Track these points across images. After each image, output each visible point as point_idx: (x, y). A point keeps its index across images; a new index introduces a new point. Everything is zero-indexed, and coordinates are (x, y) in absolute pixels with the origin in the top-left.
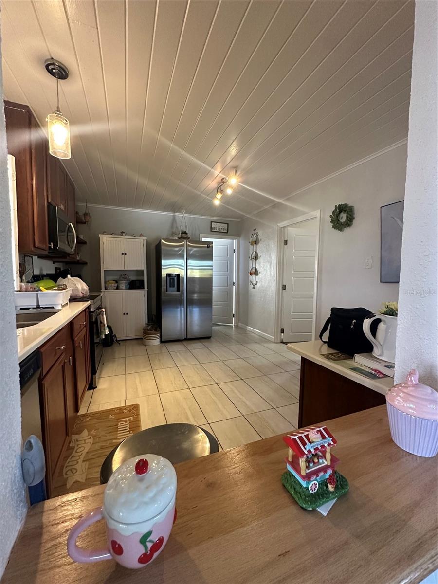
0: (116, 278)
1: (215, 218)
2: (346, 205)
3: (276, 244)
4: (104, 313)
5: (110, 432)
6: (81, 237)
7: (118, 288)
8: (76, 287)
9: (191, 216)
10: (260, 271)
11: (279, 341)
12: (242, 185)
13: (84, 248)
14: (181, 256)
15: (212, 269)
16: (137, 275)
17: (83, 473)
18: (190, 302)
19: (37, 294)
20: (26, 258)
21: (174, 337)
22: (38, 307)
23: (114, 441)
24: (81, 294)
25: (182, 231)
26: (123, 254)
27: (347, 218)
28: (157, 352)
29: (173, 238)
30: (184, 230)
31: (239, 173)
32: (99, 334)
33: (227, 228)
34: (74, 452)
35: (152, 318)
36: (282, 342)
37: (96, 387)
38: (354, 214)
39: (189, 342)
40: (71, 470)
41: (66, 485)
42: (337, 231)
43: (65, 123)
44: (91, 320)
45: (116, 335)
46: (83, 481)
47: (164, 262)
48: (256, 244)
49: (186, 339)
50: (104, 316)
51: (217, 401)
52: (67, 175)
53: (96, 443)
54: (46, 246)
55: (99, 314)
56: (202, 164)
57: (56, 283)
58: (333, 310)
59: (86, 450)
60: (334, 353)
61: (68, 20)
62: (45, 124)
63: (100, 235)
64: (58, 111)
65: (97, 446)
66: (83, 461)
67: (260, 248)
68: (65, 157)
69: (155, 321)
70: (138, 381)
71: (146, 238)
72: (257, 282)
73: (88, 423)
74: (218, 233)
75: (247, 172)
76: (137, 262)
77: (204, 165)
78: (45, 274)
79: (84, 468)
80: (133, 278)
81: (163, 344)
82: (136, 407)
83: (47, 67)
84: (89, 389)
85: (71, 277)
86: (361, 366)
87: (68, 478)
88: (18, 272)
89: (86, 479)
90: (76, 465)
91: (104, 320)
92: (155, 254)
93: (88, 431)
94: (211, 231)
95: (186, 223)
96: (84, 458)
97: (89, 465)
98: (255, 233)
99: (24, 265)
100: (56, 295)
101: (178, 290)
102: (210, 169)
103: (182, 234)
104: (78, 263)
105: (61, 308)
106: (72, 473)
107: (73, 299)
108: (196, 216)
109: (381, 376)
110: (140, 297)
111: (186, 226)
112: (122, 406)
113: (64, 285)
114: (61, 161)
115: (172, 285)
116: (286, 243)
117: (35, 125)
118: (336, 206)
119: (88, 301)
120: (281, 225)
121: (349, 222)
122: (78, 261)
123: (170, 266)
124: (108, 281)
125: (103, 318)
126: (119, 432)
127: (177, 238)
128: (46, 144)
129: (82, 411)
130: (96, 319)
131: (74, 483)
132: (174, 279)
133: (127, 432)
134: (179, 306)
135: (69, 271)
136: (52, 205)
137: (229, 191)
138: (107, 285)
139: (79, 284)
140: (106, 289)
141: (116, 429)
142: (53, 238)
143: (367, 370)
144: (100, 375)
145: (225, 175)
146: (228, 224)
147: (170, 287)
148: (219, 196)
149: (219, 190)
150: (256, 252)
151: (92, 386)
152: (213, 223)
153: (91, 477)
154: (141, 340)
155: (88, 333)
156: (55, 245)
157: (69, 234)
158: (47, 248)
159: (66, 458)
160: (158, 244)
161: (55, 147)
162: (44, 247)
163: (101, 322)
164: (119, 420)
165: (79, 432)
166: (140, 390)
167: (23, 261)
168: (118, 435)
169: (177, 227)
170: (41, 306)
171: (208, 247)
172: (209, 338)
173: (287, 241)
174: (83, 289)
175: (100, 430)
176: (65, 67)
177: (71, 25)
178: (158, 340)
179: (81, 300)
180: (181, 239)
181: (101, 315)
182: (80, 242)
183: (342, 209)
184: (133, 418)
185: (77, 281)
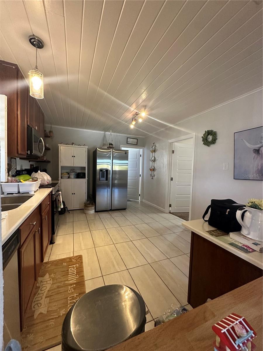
0: (68, 171)
1: (129, 135)
2: (212, 131)
3: (167, 153)
4: (61, 195)
5: (64, 276)
6: (47, 145)
7: (69, 178)
8: (44, 178)
9: (115, 134)
10: (157, 169)
11: (168, 212)
12: (148, 116)
13: (49, 152)
14: (109, 158)
15: (128, 165)
16: (81, 170)
17: (46, 306)
18: (113, 186)
19: (19, 184)
20: (12, 159)
21: (103, 209)
22: (19, 192)
23: (66, 282)
24: (47, 183)
25: (110, 143)
26: (73, 156)
27: (213, 138)
28: (93, 219)
29: (104, 147)
30: (111, 142)
31: (147, 110)
32: (57, 207)
33: (137, 141)
34: (40, 290)
35: (90, 196)
36: (170, 213)
37: (54, 243)
38: (217, 136)
39: (113, 212)
40: (37, 304)
41: (34, 316)
42: (206, 147)
43: (41, 76)
44: (52, 199)
45: (67, 207)
46: (46, 313)
47: (98, 161)
48: (154, 152)
49: (111, 210)
50: (61, 197)
51: (132, 253)
52: (40, 107)
53: (54, 283)
54: (25, 153)
55: (58, 196)
56: (124, 104)
57: (30, 176)
58: (213, 201)
59: (48, 289)
60: (214, 230)
61: (45, 10)
62: (27, 77)
63: (59, 145)
64: (36, 68)
65: (55, 286)
66: (46, 297)
67: (156, 155)
68: (40, 98)
69: (92, 198)
70: (81, 238)
71: (87, 147)
72: (154, 175)
73: (49, 269)
74: (131, 145)
75: (152, 109)
76: (82, 162)
77: (125, 105)
78: (24, 169)
79: (46, 303)
80: (79, 171)
81: (96, 213)
82: (80, 257)
83: (30, 40)
84: (50, 244)
85: (40, 172)
86: (235, 242)
87: (35, 310)
88: (7, 170)
89: (47, 312)
90: (40, 300)
91: (60, 199)
92: (93, 157)
93: (49, 275)
94: (127, 143)
95: (112, 138)
96: (46, 295)
97: (50, 300)
98: (154, 145)
99: (11, 165)
100: (31, 185)
101: (107, 180)
102: (128, 107)
103: (109, 145)
104: (45, 161)
105: (34, 194)
106: (38, 306)
107: (42, 186)
108: (118, 134)
109: (251, 250)
110: (83, 183)
111: (112, 141)
112: (71, 256)
113: (36, 178)
114: (37, 100)
115: (103, 176)
116: (173, 152)
117: (21, 77)
118: (206, 131)
119: (51, 188)
120: (170, 141)
121: (214, 141)
122: (45, 160)
123: (102, 164)
124: (63, 173)
125: (60, 198)
126: (69, 276)
127: (106, 148)
128: (27, 89)
129: (45, 260)
130: (56, 199)
131: (39, 314)
132: (104, 173)
133: (75, 275)
134: (106, 188)
135: (39, 167)
136: (30, 127)
137: (140, 120)
138: (62, 176)
139: (46, 176)
140: (61, 178)
141: (67, 274)
142: (30, 148)
143: (240, 245)
144: (57, 234)
145: (138, 111)
146: (137, 139)
147: (102, 177)
148: (134, 123)
149: (134, 119)
150: (154, 157)
151: (52, 242)
152: (128, 139)
153: (51, 310)
154: (83, 210)
155: (50, 208)
156: (31, 152)
157: (40, 144)
158: (26, 154)
159: (35, 294)
160: (95, 151)
161: (34, 91)
162: (24, 153)
163: (59, 201)
164: (69, 267)
165: (43, 276)
166: (82, 244)
167: (10, 161)
168: (69, 278)
169: (106, 141)
170: (20, 192)
171: (126, 153)
172: (125, 209)
173: (174, 151)
174: (48, 180)
175: (57, 274)
176: (42, 41)
177: (47, 14)
178: (94, 211)
179: (46, 186)
180: (109, 148)
181: (59, 196)
182: (47, 149)
183: (209, 133)
184: (79, 265)
185: (45, 174)
